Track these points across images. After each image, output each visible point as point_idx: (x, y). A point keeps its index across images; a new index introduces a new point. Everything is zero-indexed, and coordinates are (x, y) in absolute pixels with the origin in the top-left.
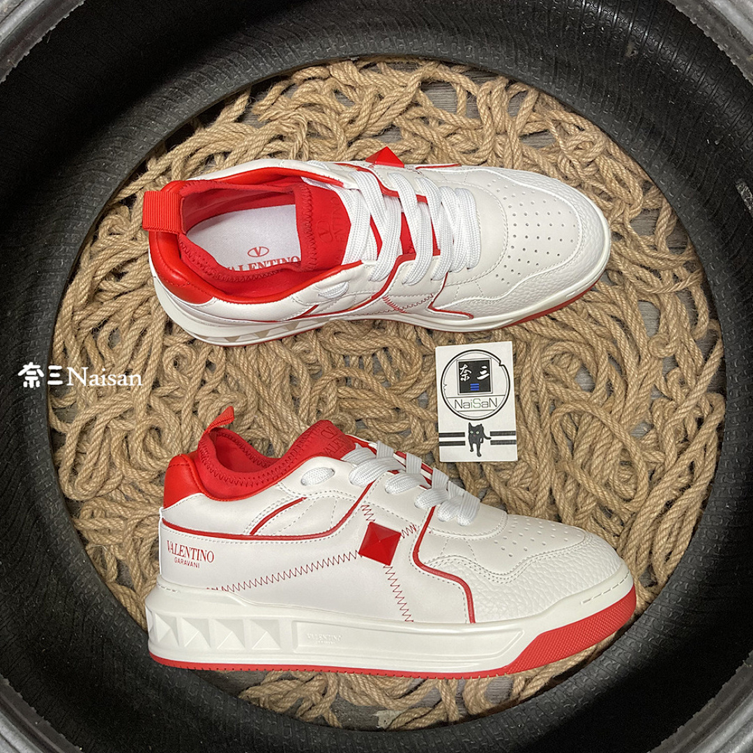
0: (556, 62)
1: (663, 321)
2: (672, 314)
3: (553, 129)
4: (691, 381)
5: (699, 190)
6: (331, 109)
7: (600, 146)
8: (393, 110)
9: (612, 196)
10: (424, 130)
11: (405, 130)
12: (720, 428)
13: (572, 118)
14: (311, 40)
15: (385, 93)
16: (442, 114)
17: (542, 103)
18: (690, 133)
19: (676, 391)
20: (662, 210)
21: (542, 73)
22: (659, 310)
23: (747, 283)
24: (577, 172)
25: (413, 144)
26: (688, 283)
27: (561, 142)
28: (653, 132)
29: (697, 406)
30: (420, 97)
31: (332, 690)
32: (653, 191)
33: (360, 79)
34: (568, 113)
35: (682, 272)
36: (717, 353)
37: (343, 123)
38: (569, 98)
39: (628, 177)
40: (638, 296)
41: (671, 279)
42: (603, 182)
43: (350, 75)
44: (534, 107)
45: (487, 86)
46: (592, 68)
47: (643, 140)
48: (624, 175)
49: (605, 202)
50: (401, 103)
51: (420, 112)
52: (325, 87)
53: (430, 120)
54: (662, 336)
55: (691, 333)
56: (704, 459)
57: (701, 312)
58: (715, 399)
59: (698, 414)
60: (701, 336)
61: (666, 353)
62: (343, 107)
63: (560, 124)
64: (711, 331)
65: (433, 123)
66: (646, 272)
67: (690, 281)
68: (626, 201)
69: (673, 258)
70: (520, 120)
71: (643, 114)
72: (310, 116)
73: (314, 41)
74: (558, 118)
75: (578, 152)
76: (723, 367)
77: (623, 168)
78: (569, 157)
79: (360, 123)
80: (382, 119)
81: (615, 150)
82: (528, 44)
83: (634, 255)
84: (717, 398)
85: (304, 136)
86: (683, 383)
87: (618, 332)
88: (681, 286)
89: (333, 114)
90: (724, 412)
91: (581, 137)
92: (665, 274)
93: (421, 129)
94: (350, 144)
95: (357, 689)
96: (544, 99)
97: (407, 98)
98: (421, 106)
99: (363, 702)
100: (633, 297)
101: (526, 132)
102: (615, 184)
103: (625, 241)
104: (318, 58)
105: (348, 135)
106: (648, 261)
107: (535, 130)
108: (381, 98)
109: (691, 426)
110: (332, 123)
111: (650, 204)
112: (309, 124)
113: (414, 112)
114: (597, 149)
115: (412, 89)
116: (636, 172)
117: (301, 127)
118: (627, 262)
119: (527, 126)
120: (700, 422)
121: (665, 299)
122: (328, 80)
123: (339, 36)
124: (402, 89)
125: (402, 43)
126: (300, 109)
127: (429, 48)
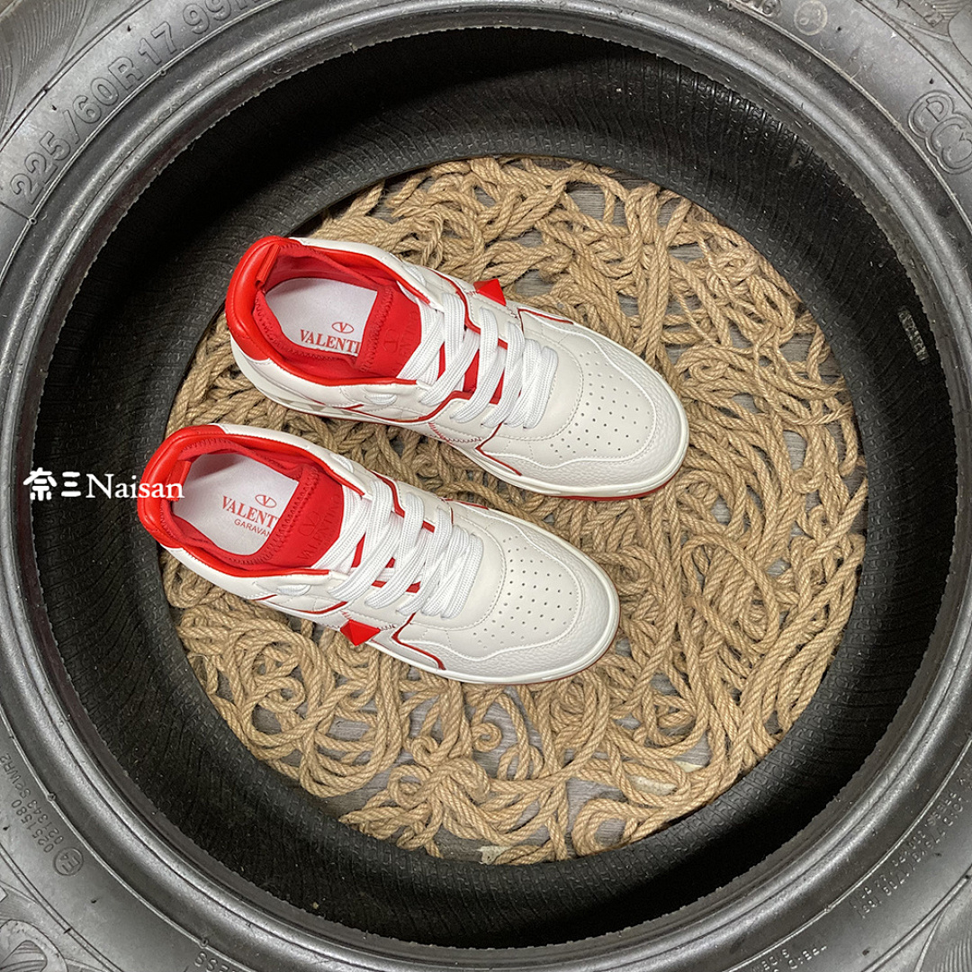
0: (712, 172)
1: (809, 455)
2: (817, 447)
3: (703, 245)
4: (832, 519)
5: (853, 318)
6: (470, 208)
7: (752, 266)
8: (535, 213)
9: (762, 318)
10: (566, 236)
11: (547, 234)
12: (859, 571)
13: (724, 232)
14: (453, 134)
15: (528, 194)
16: (586, 221)
17: (695, 213)
18: (852, 254)
19: (817, 528)
20: (816, 336)
21: (695, 183)
22: (806, 442)
23: (897, 421)
24: (726, 291)
25: (554, 251)
26: (836, 416)
27: (710, 259)
28: (810, 253)
29: (838, 546)
30: (565, 200)
31: (436, 820)
32: (806, 315)
33: (502, 177)
34: (721, 227)
35: (833, 403)
36: (862, 492)
37: (481, 223)
38: (721, 211)
39: (780, 300)
40: (784, 426)
41: (820, 410)
42: (753, 302)
43: (492, 172)
44: (685, 218)
45: (637, 192)
46: (751, 179)
47: (797, 261)
48: (776, 296)
49: (755, 324)
50: (544, 206)
51: (563, 216)
52: (465, 183)
53: (574, 225)
54: (806, 470)
55: (838, 468)
56: (840, 603)
57: (849, 447)
58: (857, 541)
59: (839, 554)
60: (848, 472)
61: (809, 488)
62: (483, 207)
63: (713, 236)
64: (858, 468)
65: (577, 229)
66: (794, 401)
67: (839, 414)
68: (777, 324)
69: (823, 388)
70: (670, 231)
71: (800, 233)
72: (447, 214)
73: (456, 136)
74: (710, 231)
75: (728, 269)
76: (865, 507)
77: (775, 289)
78: (719, 275)
79: (499, 225)
80: (523, 221)
81: (768, 269)
83: (782, 383)
84: (858, 539)
85: (439, 237)
86: (825, 521)
87: (759, 463)
88: (830, 418)
89: (471, 213)
90: (863, 555)
91: (732, 254)
92: (814, 404)
93: (564, 236)
94: (487, 246)
95: (462, 821)
96: (697, 209)
97: (550, 202)
98: (566, 210)
99: (468, 834)
100: (778, 427)
101: (676, 243)
102: (766, 306)
103: (774, 366)
104: (458, 155)
105: (486, 235)
106: (796, 390)
107: (685, 242)
108: (524, 199)
109: (830, 567)
110: (469, 223)
111: (803, 328)
112: (445, 222)
113: (556, 216)
114: (748, 269)
115: (556, 193)
116: (789, 293)
117: (436, 226)
118: (774, 389)
119: (678, 237)
120: (840, 563)
121: (812, 431)
122: (469, 175)
123: (482, 132)
124: (547, 192)
125: (548, 144)
126: (436, 206)
127: (577, 150)
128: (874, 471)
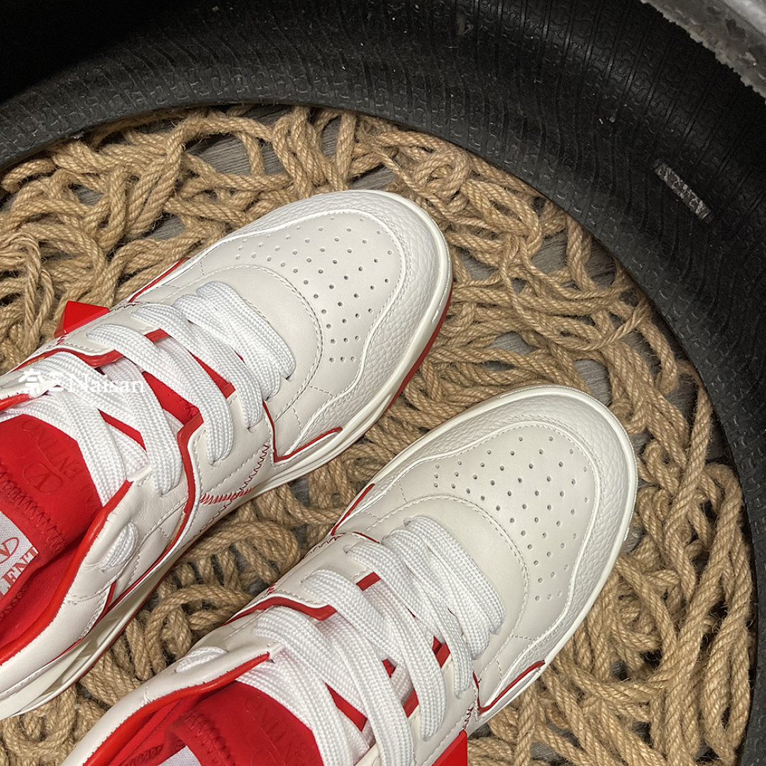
0: (367, 68)
1: (615, 382)
2: (624, 370)
3: (390, 163)
4: (679, 457)
5: (613, 192)
6: (69, 215)
7: (462, 169)
8: (157, 193)
9: (497, 231)
10: (209, 208)
11: (185, 215)
13: (411, 138)
14: (6, 125)
15: (141, 172)
16: (229, 181)
17: (365, 128)
18: (574, 116)
20: (570, 231)
21: (351, 87)
22: (606, 367)
24: (440, 212)
25: (200, 232)
26: (635, 322)
27: (405, 178)
28: (528, 130)
29: (699, 490)
30: (192, 163)
32: (549, 208)
33: (97, 161)
34: (404, 134)
35: (621, 308)
36: (704, 410)
37: (91, 230)
38: (398, 113)
39: (512, 201)
40: (572, 358)
41: (609, 321)
42: (479, 216)
43: (82, 159)
44: (355, 137)
45: (281, 123)
46: (418, 62)
47: (516, 144)
48: (506, 198)
49: (489, 242)
50: (165, 181)
51: (198, 185)
52: (51, 185)
53: (216, 191)
54: (620, 404)
55: (658, 386)
56: (732, 565)
57: (663, 357)
58: (721, 475)
59: (703, 500)
60: (671, 388)
61: (636, 429)
62: (85, 207)
63: (398, 151)
64: (682, 377)
65: (222, 195)
66: (573, 322)
67: (636, 320)
68: (518, 233)
69: (604, 294)
70: (341, 159)
71: (506, 109)
72: (40, 233)
73: (11, 126)
74: (392, 143)
75: (433, 184)
76: (718, 427)
77: (501, 190)
78: (423, 194)
79: (115, 223)
80: (146, 209)
81: (483, 168)
82: (320, 51)
83: (551, 305)
84: (721, 471)
85: (39, 265)
86: (667, 460)
88: (626, 329)
89: (74, 221)
90: (740, 494)
91: (429, 164)
92: (597, 317)
93: (207, 209)
94: (110, 256)
96: (365, 122)
97: (172, 172)
98: (198, 176)
100: (566, 360)
101: (355, 172)
102: (497, 215)
103: (531, 287)
104: (22, 149)
105: (103, 244)
106: (571, 308)
107: (367, 168)
108: (135, 179)
109: (700, 522)
110: (74, 235)
111: (551, 229)
112: (42, 244)
113: (191, 187)
114: (459, 174)
115: (174, 158)
116: (518, 189)
117: (31, 251)
118: (544, 316)
119: (356, 164)
121: (609, 353)
122: (56, 173)
123: (45, 109)
124: (162, 160)
125: (138, 97)
126: (24, 227)
127: (181, 94)
128: (713, 381)
